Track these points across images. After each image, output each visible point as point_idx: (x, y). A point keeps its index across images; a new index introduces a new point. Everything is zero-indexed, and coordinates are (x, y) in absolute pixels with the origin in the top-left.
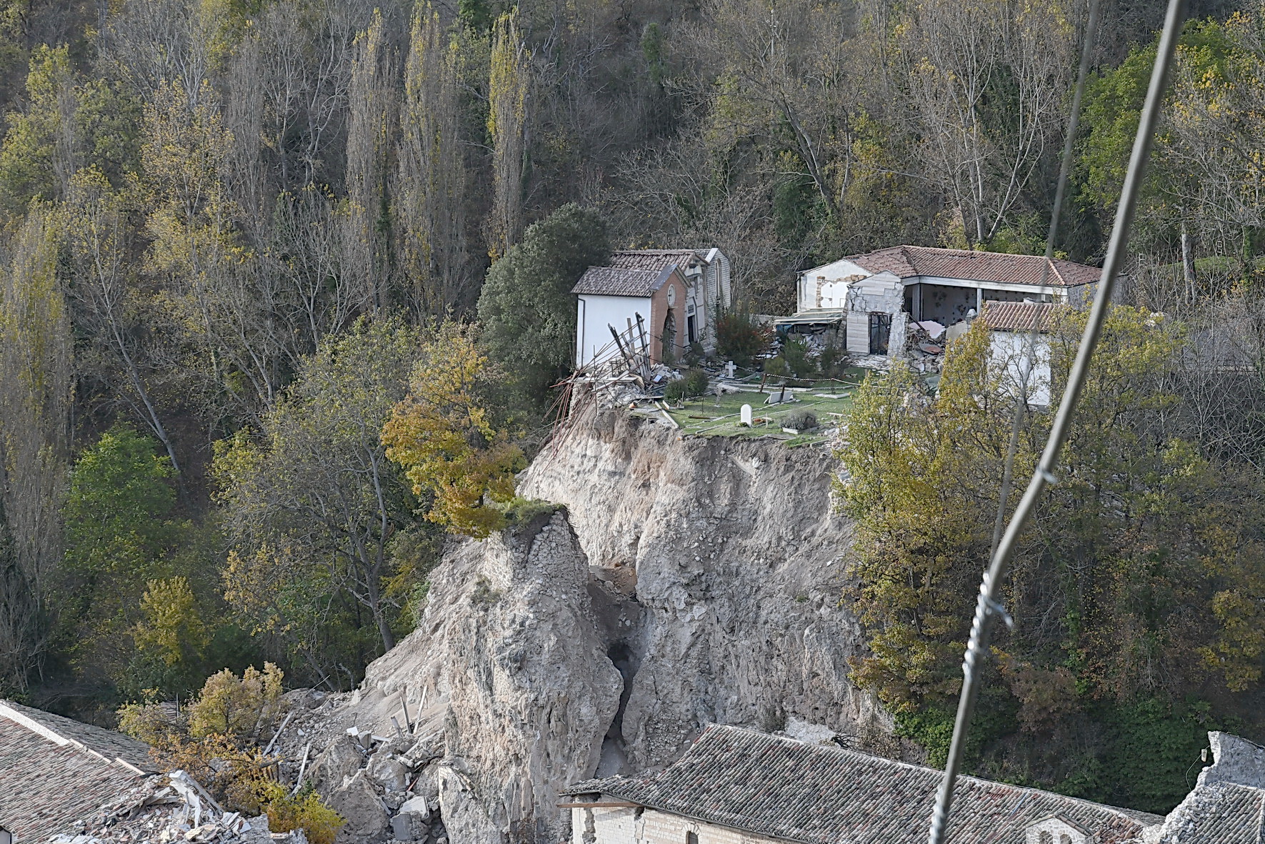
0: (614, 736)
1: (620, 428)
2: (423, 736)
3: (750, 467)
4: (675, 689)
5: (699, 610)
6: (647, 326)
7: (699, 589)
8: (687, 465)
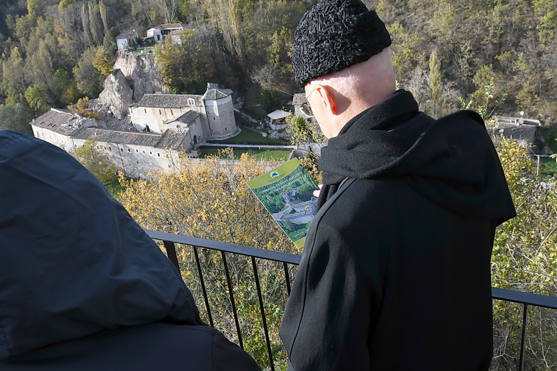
0: (133, 98)
1: (126, 57)
2: (108, 103)
3: (144, 59)
4: (140, 90)
5: (141, 79)
6: (127, 42)
7: (140, 77)
8: (135, 60)
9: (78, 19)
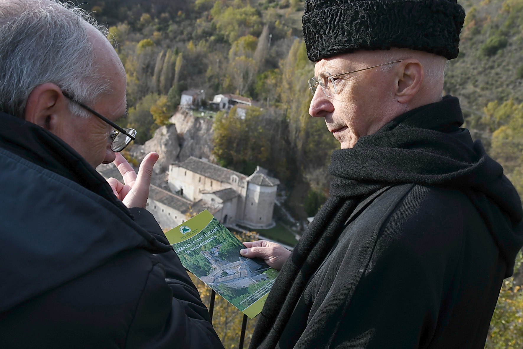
0: (178, 157)
1: (185, 114)
3: (202, 122)
4: (187, 151)
5: (192, 141)
6: (191, 100)
7: (192, 138)
8: (193, 120)
9: (152, 63)
